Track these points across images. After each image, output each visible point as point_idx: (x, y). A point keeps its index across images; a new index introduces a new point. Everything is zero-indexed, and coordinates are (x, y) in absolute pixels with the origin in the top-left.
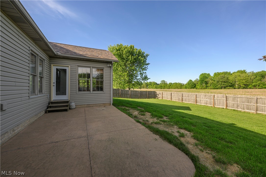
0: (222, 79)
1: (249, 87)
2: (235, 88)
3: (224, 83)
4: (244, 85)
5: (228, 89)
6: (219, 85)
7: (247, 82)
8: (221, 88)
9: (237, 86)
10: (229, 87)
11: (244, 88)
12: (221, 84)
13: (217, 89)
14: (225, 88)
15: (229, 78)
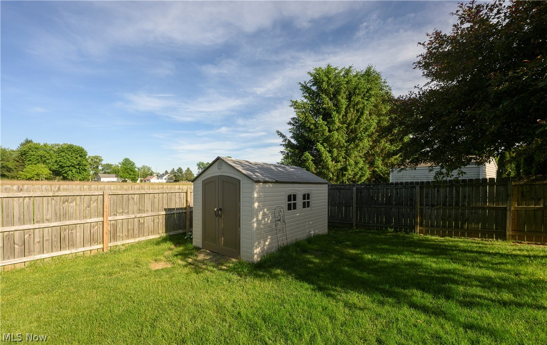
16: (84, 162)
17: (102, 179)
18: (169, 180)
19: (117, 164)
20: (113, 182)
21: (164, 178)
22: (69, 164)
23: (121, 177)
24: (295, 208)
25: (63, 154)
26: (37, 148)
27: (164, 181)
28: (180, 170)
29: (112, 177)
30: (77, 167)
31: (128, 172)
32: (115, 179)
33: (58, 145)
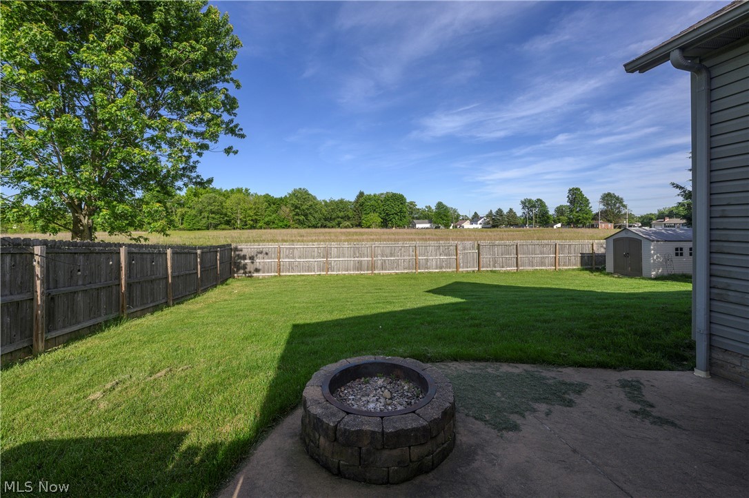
0: (210, 204)
1: (260, 224)
2: (234, 229)
3: (213, 215)
4: (252, 220)
5: (223, 229)
6: (204, 221)
7: (257, 215)
8: (208, 228)
9: (239, 222)
10: (223, 226)
11: (252, 227)
12: (208, 217)
13: (199, 229)
14: (216, 227)
15: (224, 204)
16: (405, 209)
17: (418, 226)
18: (486, 226)
19: (424, 208)
20: (427, 228)
21: (479, 222)
22: (393, 211)
23: (435, 223)
24: (682, 254)
25: (389, 203)
26: (369, 198)
27: (480, 227)
28: (500, 212)
29: (426, 223)
30: (399, 214)
31: (441, 217)
32: (428, 225)
33: (382, 194)
